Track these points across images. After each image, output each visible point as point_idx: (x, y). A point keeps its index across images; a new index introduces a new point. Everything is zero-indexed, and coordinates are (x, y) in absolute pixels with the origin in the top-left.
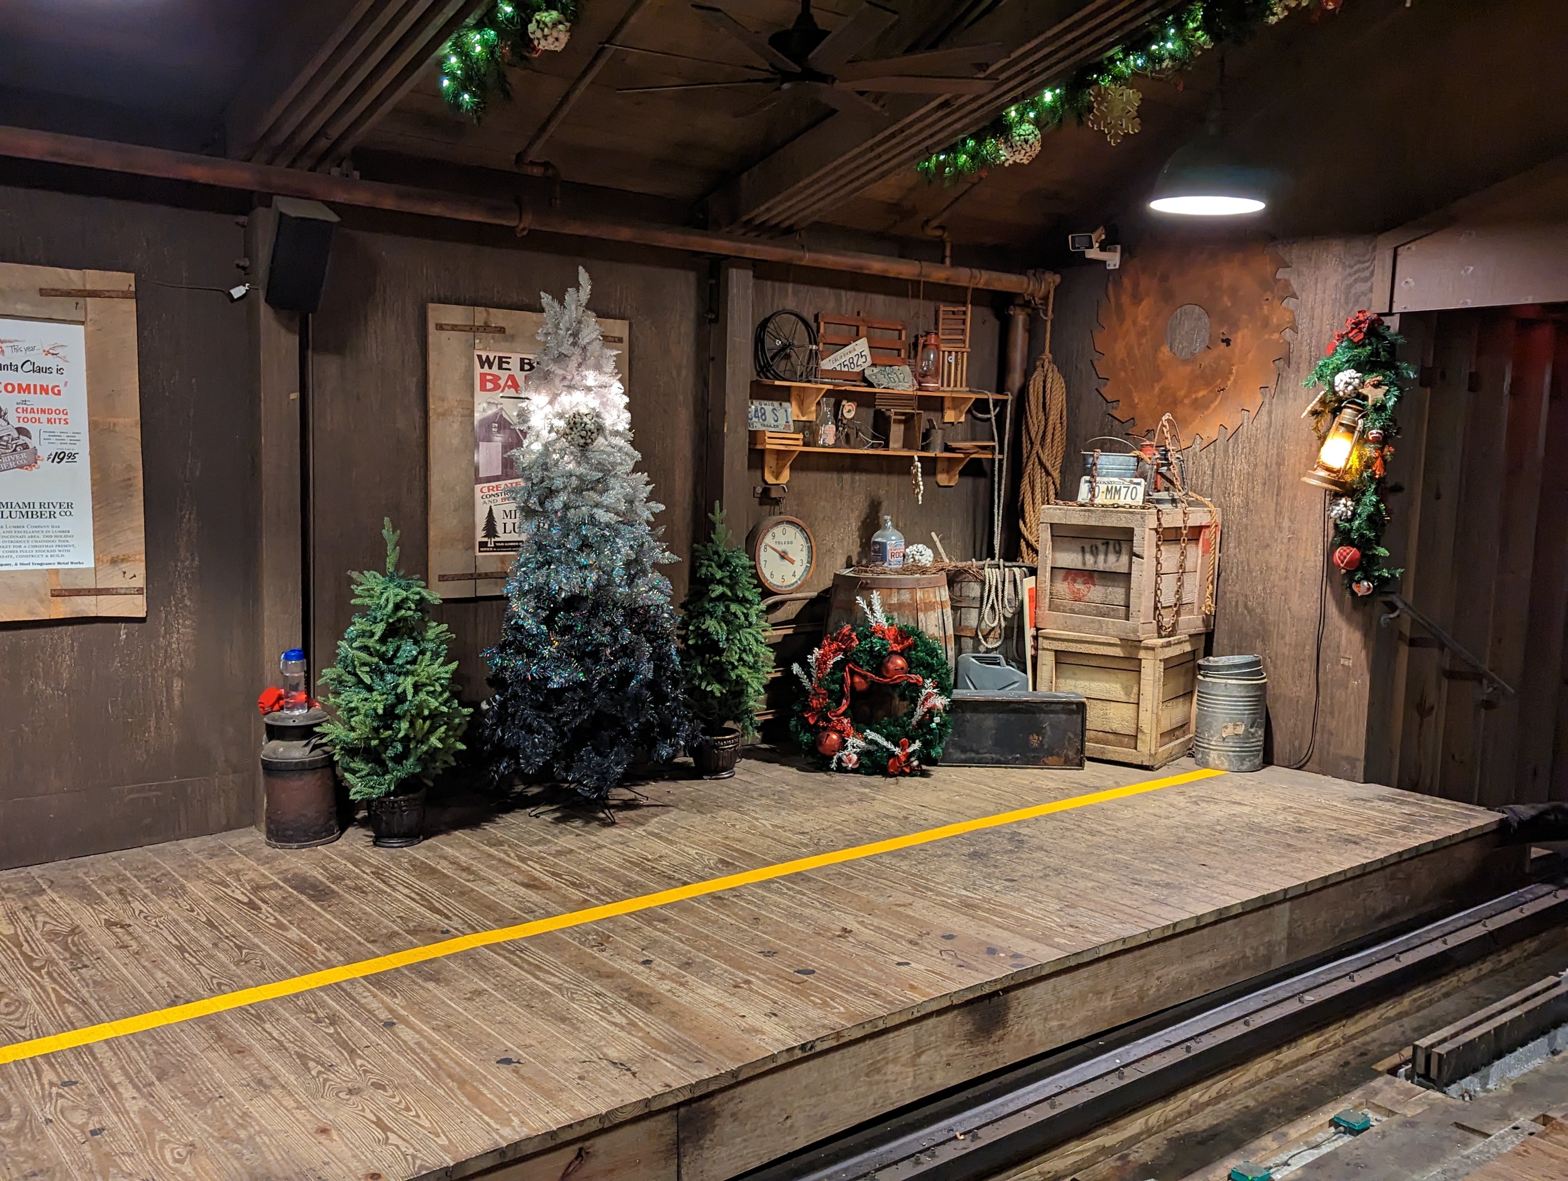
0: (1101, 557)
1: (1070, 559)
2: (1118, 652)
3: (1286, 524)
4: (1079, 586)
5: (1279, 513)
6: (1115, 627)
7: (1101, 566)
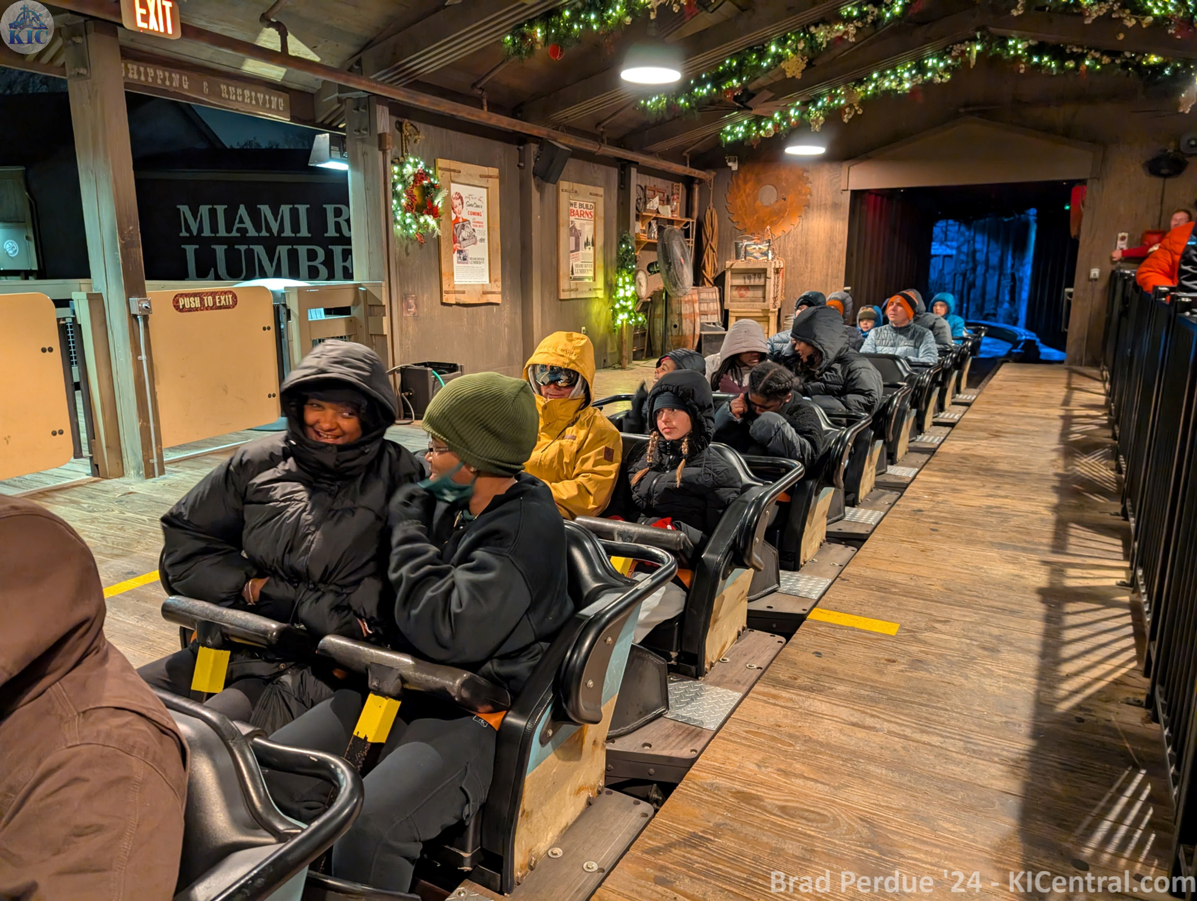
0: (752, 280)
1: (739, 282)
2: (761, 315)
3: (809, 266)
4: (743, 292)
5: (806, 262)
6: (760, 305)
7: (752, 283)
